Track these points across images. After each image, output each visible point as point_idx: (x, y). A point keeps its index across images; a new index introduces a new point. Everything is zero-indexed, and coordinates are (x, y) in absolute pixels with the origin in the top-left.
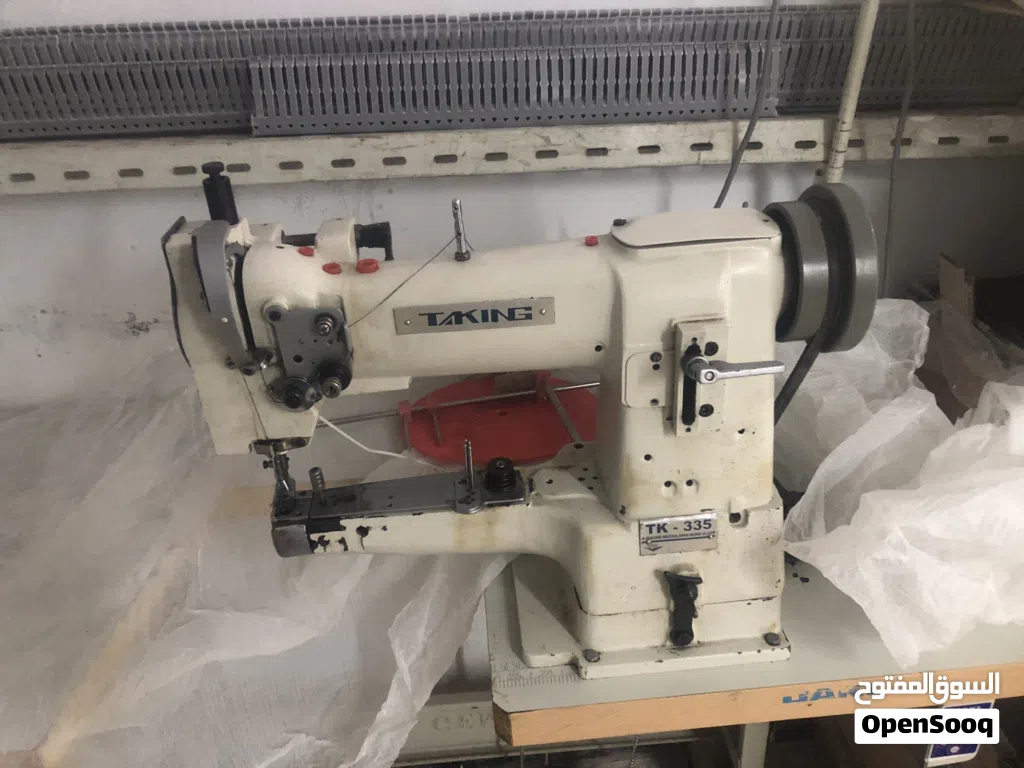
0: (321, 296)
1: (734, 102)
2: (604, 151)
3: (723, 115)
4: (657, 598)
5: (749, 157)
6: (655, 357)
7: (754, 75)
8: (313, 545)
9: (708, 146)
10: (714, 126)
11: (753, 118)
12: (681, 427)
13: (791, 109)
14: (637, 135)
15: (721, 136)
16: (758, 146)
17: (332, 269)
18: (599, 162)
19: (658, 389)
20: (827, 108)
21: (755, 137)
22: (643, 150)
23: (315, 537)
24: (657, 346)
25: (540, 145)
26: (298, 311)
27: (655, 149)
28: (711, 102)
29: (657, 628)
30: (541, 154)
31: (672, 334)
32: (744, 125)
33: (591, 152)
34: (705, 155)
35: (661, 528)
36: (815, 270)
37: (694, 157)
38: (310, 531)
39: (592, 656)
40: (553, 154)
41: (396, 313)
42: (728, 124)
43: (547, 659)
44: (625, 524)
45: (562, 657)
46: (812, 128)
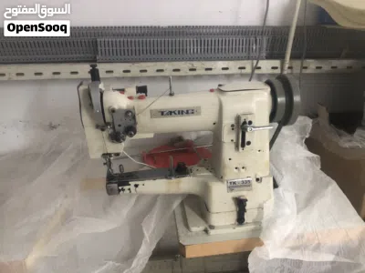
0: (128, 106)
1: (251, 55)
2: (211, 69)
3: (249, 59)
4: (233, 207)
5: (257, 71)
6: (233, 126)
7: (258, 46)
8: (120, 190)
9: (244, 68)
10: (245, 61)
11: (258, 59)
12: (241, 149)
13: (270, 57)
14: (221, 64)
15: (248, 65)
16: (260, 68)
17: (130, 98)
18: (209, 72)
19: (233, 137)
20: (281, 57)
21: (259, 65)
22: (223, 69)
23: (120, 188)
24: (233, 122)
25: (191, 67)
26: (120, 110)
27: (227, 69)
28: (244, 54)
29: (233, 217)
30: (191, 70)
31: (238, 118)
32: (255, 62)
33: (207, 69)
34: (243, 71)
35: (234, 183)
36: (281, 100)
37: (239, 71)
38: (119, 186)
39: (212, 227)
40: (195, 70)
41: (151, 111)
42: (250, 61)
43: (197, 228)
44: (222, 182)
45: (202, 228)
46: (277, 63)
